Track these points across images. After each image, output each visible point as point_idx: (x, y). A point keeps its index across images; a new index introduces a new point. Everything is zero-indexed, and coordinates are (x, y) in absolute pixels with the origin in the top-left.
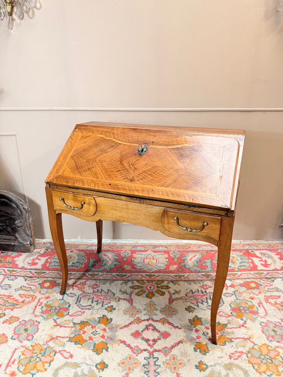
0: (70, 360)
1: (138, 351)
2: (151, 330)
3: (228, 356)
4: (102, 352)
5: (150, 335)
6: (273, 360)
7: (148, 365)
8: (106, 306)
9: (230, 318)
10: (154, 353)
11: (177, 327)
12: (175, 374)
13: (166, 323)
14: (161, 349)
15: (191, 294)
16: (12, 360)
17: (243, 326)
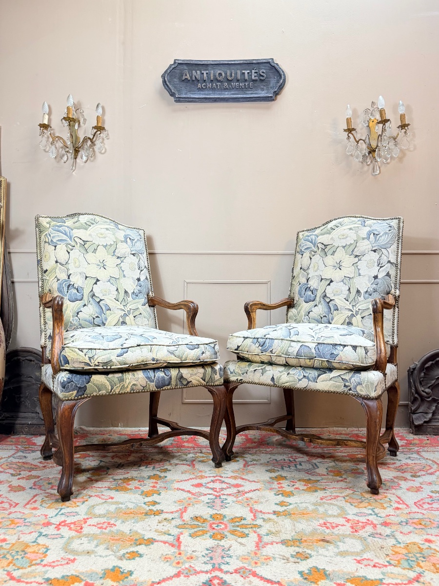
0: (110, 500)
1: (200, 494)
2: (218, 483)
3: (319, 498)
4: (153, 495)
5: (217, 485)
6: (379, 501)
7: (214, 502)
8: (159, 469)
9: (325, 477)
10: (221, 496)
11: (255, 482)
12: (249, 508)
13: (239, 480)
14: (230, 493)
15: (275, 461)
16: (34, 500)
17: (342, 481)
